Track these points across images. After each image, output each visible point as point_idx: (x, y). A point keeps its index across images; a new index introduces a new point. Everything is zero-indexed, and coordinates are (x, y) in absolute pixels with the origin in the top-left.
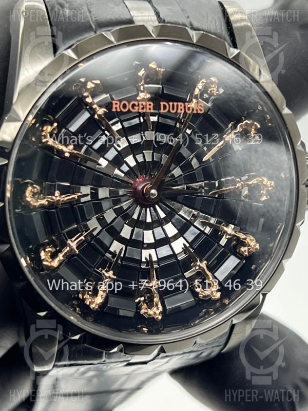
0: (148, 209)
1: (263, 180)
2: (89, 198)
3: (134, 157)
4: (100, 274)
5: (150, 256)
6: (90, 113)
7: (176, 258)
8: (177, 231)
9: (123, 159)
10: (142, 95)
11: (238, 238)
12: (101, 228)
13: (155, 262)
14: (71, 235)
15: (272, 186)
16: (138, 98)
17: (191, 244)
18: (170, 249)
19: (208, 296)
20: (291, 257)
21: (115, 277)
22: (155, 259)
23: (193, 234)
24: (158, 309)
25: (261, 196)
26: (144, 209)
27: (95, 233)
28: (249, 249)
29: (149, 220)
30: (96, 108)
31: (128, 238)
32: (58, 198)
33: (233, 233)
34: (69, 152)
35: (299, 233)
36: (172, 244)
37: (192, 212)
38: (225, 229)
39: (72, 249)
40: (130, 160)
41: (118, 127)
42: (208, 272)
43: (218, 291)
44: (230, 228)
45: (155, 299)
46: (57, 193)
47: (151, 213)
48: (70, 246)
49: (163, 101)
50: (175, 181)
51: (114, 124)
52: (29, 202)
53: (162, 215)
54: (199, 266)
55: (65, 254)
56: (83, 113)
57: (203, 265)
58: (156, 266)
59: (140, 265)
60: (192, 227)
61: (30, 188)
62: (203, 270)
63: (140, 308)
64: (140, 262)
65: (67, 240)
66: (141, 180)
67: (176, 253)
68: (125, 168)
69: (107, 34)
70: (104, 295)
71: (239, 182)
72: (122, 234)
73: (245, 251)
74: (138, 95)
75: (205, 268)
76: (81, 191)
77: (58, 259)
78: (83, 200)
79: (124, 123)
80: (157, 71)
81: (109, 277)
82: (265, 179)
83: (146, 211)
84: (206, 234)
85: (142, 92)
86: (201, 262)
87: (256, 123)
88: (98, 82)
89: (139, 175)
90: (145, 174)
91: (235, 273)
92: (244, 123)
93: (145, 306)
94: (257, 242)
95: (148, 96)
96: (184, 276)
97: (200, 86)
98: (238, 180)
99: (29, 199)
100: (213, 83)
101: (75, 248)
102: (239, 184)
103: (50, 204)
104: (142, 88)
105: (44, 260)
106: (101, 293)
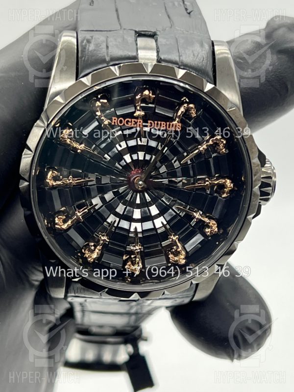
1: (226, 182)
2: (94, 182)
3: (131, 156)
4: (98, 237)
5: (136, 228)
6: (99, 123)
7: (156, 232)
8: (159, 212)
9: (122, 156)
10: (138, 113)
11: (204, 222)
12: (102, 204)
13: (140, 232)
14: (80, 207)
15: (231, 187)
16: (135, 115)
17: (168, 222)
18: (152, 224)
19: (177, 261)
20: (242, 240)
21: (108, 240)
22: (139, 230)
23: (170, 215)
24: (139, 266)
25: (224, 193)
26: (135, 194)
27: (97, 208)
28: (211, 231)
29: (138, 202)
30: (103, 120)
31: (121, 213)
32: (71, 181)
33: (200, 217)
34: (80, 150)
35: (250, 223)
36: (155, 221)
37: (171, 199)
38: (195, 214)
39: (78, 219)
40: (127, 158)
42: (178, 244)
43: (184, 259)
44: (198, 214)
45: (137, 259)
46: (70, 178)
47: (140, 197)
48: (77, 216)
49: (150, 120)
50: (160, 175)
52: (48, 183)
53: (149, 199)
54: (172, 239)
55: (74, 220)
56: (95, 121)
57: (176, 238)
58: (140, 235)
59: (129, 234)
60: (171, 210)
61: (51, 172)
62: (175, 241)
63: (126, 265)
64: (129, 231)
65: (76, 210)
66: (135, 172)
67: (157, 227)
68: (123, 163)
70: (100, 252)
71: (207, 181)
72: (118, 210)
73: (208, 232)
74: (134, 112)
75: (177, 241)
76: (89, 177)
77: (68, 223)
78: (89, 183)
80: (150, 96)
81: (104, 240)
82: (228, 181)
83: (137, 195)
84: (180, 216)
85: (138, 110)
86: (174, 236)
87: (222, 140)
88: (105, 101)
89: (133, 169)
90: (139, 168)
91: (200, 246)
92: (215, 138)
93: (129, 263)
94: (217, 227)
95: (143, 113)
96: (161, 245)
97: (182, 109)
98: (207, 179)
99: (48, 181)
100: (192, 108)
101: (80, 217)
102: (207, 183)
103: (64, 185)
104: (138, 108)
105: (57, 224)
106: (97, 251)
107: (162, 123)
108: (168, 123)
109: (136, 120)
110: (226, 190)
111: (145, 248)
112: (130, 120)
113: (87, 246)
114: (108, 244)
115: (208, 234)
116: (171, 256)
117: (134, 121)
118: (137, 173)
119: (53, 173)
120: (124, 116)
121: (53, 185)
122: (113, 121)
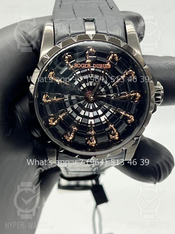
0: (91, 104)
1: (137, 94)
2: (67, 99)
3: (86, 84)
4: (72, 128)
5: (91, 122)
6: (68, 68)
7: (102, 123)
8: (102, 113)
9: (81, 85)
10: (88, 61)
11: (127, 117)
12: (72, 111)
14: (61, 114)
15: (139, 97)
16: (86, 62)
17: (108, 118)
18: (99, 119)
19: (114, 138)
20: (148, 124)
21: (77, 130)
22: (93, 123)
23: (109, 114)
24: (94, 142)
26: (89, 104)
27: (70, 113)
28: (131, 121)
29: (91, 108)
30: (70, 66)
31: (83, 115)
32: (55, 99)
33: (124, 114)
36: (101, 118)
37: (108, 105)
38: (121, 112)
39: (60, 119)
40: (84, 85)
41: (79, 72)
42: (114, 129)
43: (117, 137)
44: (123, 112)
45: (93, 139)
46: (55, 98)
47: (92, 105)
48: (60, 118)
50: (102, 93)
51: (76, 72)
53: (97, 106)
54: (111, 127)
55: (58, 120)
56: (66, 67)
57: (112, 126)
58: (94, 126)
59: (88, 125)
60: (109, 112)
61: (44, 95)
62: (112, 128)
63: (87, 142)
64: (87, 124)
65: (59, 115)
66: (88, 93)
67: (102, 121)
68: (82, 88)
69: (73, 38)
70: (73, 136)
71: (127, 94)
72: (80, 113)
73: (129, 121)
74: (86, 61)
75: (113, 127)
76: (64, 97)
77: (55, 122)
78: (65, 100)
79: (81, 71)
80: (93, 51)
81: (75, 130)
82: (138, 94)
83: (90, 105)
84: (114, 114)
85: (87, 59)
86: (111, 125)
87: (133, 72)
88: (70, 56)
89: (88, 91)
90: (90, 90)
91: (126, 130)
92: (129, 71)
93: (89, 141)
94: (134, 118)
95: (90, 61)
96: (105, 130)
97: (111, 57)
98: (126, 93)
99: (43, 100)
100: (116, 56)
101: (62, 118)
102: (127, 95)
103: (52, 101)
104: (88, 58)
105: (49, 122)
106: (71, 135)
107: (101, 65)
108: (103, 65)
109: (87, 64)
110: (137, 99)
111: (96, 133)
112: (84, 64)
113: (66, 134)
114: (77, 132)
115: (129, 122)
116: (111, 136)
117: (86, 65)
118: (90, 93)
119: (46, 95)
120: (81, 63)
121: (46, 102)
122: (75, 65)
